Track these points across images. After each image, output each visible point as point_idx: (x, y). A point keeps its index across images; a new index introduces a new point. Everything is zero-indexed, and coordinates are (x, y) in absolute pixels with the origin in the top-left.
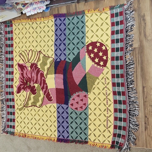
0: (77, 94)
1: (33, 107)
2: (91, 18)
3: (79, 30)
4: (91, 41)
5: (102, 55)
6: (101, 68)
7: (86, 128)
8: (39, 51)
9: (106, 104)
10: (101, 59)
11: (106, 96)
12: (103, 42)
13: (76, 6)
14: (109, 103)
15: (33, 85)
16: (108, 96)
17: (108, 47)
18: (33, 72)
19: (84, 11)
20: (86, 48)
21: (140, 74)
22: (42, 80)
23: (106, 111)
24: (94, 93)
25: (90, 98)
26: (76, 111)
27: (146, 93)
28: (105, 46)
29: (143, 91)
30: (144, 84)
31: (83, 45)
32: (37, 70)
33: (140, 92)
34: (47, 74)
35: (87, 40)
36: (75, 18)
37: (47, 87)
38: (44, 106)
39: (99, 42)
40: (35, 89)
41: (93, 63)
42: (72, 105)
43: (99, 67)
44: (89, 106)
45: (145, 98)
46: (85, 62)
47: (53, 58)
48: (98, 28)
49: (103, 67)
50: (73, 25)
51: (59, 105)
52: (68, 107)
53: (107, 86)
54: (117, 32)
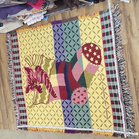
0: (78, 89)
1: (41, 104)
2: (84, 22)
3: (74, 34)
4: (85, 42)
5: (96, 55)
6: (97, 65)
7: (89, 119)
8: (42, 55)
9: (103, 97)
10: (95, 58)
11: (103, 90)
12: (96, 43)
13: (69, 13)
14: (106, 96)
15: (39, 85)
16: (104, 90)
17: (101, 47)
18: (38, 73)
19: (77, 16)
20: (82, 49)
21: (130, 68)
22: (47, 80)
23: (104, 103)
24: (92, 88)
25: (89, 93)
26: (78, 105)
27: (137, 84)
28: (98, 46)
29: (135, 83)
30: (135, 76)
31: (79, 47)
32: (41, 71)
33: (132, 84)
34: (50, 74)
35: (82, 42)
36: (70, 23)
37: (51, 86)
38: (50, 103)
39: (92, 44)
40: (41, 88)
41: (89, 62)
42: (74, 99)
43: (94, 65)
44: (89, 100)
45: (137, 89)
46: (82, 61)
47: (54, 60)
48: (91, 31)
49: (98, 65)
50: (69, 30)
51: (63, 101)
52: (71, 101)
53: (103, 82)
54: (107, 34)
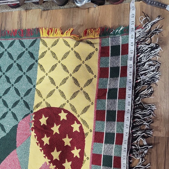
2: (53, 49)
3: (21, 73)
4: (47, 103)
5: (69, 145)
10: (66, 154)
12: (76, 112)
13: (20, 15)
17: (88, 126)
19: (38, 30)
20: (33, 119)
28: (78, 122)
31: (27, 111)
35: (37, 100)
36: (17, 43)
39: (66, 111)
41: (47, 160)
46: (27, 153)
48: (67, 75)
50: (10, 59)
54: (112, 94)
